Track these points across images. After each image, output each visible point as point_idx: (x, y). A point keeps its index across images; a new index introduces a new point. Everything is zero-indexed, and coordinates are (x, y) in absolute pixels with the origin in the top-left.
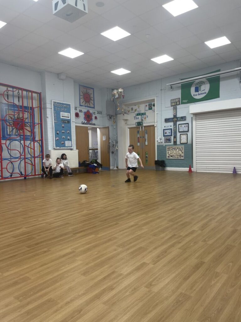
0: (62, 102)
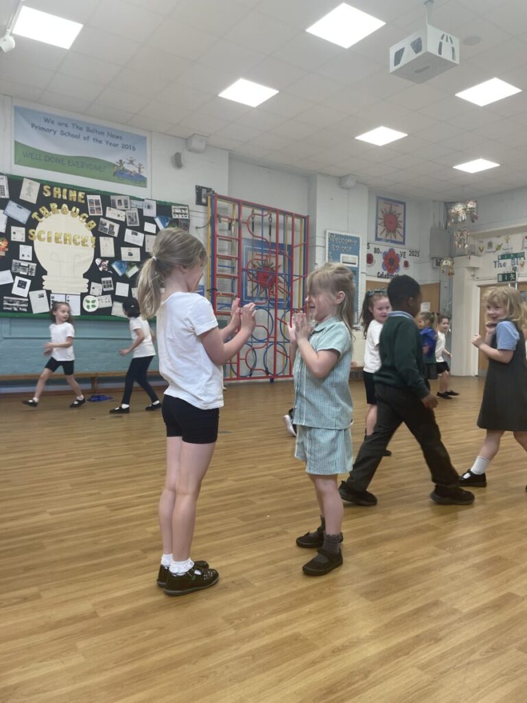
0: (344, 234)
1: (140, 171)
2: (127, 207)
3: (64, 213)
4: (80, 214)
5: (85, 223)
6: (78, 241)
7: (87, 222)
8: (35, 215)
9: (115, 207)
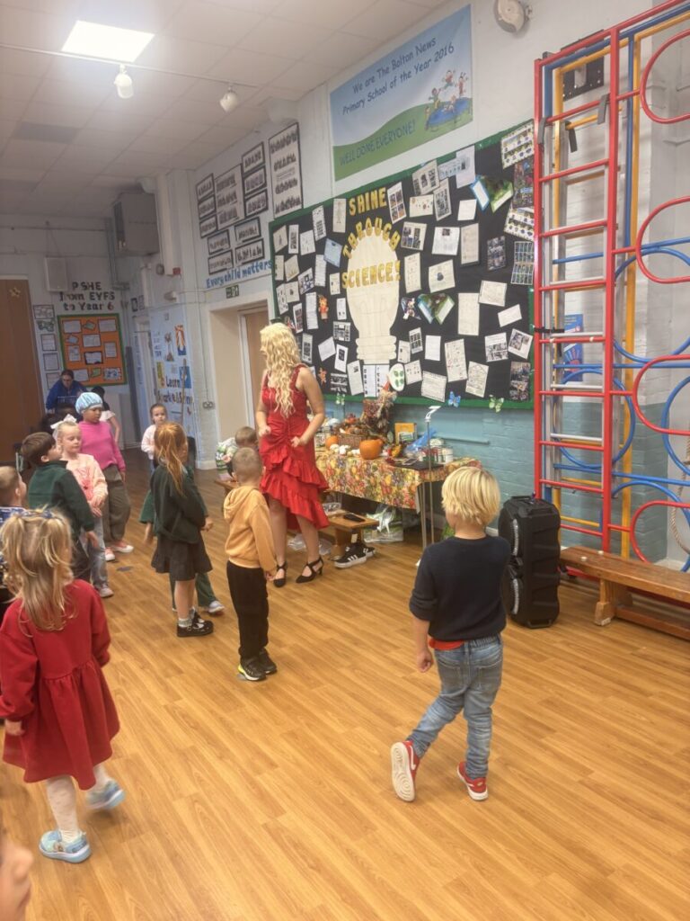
1: (461, 92)
2: (433, 185)
3: (369, 234)
4: (383, 228)
5: (389, 240)
6: (383, 273)
7: (391, 237)
8: (346, 251)
9: (419, 194)
